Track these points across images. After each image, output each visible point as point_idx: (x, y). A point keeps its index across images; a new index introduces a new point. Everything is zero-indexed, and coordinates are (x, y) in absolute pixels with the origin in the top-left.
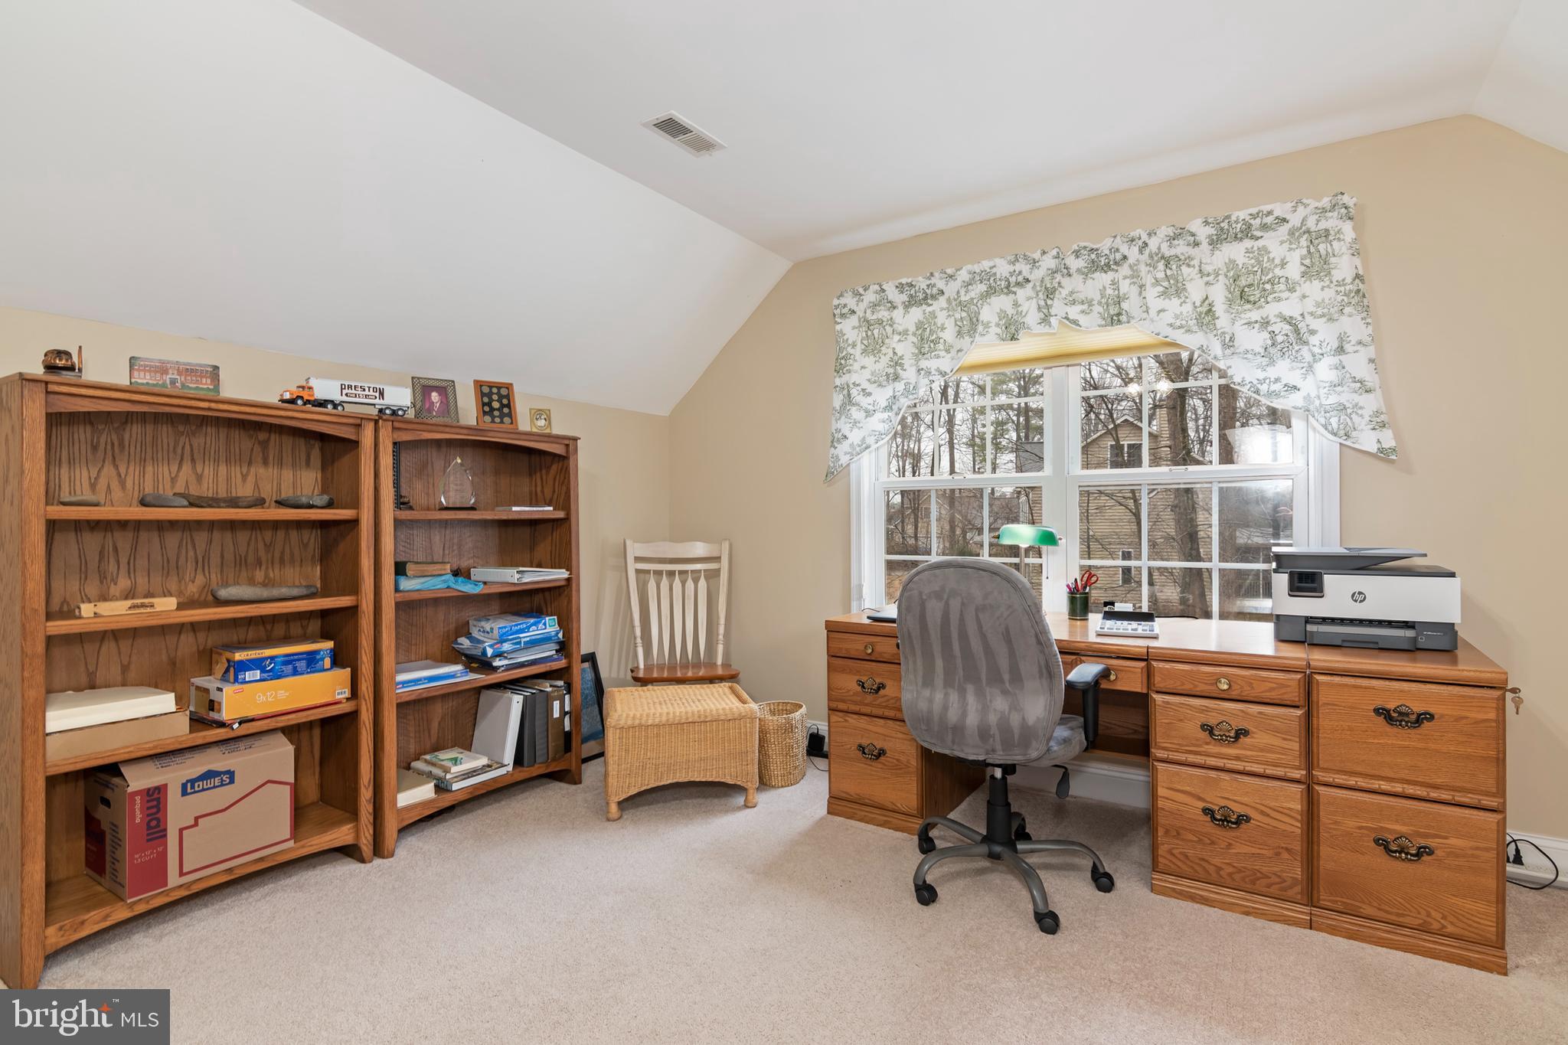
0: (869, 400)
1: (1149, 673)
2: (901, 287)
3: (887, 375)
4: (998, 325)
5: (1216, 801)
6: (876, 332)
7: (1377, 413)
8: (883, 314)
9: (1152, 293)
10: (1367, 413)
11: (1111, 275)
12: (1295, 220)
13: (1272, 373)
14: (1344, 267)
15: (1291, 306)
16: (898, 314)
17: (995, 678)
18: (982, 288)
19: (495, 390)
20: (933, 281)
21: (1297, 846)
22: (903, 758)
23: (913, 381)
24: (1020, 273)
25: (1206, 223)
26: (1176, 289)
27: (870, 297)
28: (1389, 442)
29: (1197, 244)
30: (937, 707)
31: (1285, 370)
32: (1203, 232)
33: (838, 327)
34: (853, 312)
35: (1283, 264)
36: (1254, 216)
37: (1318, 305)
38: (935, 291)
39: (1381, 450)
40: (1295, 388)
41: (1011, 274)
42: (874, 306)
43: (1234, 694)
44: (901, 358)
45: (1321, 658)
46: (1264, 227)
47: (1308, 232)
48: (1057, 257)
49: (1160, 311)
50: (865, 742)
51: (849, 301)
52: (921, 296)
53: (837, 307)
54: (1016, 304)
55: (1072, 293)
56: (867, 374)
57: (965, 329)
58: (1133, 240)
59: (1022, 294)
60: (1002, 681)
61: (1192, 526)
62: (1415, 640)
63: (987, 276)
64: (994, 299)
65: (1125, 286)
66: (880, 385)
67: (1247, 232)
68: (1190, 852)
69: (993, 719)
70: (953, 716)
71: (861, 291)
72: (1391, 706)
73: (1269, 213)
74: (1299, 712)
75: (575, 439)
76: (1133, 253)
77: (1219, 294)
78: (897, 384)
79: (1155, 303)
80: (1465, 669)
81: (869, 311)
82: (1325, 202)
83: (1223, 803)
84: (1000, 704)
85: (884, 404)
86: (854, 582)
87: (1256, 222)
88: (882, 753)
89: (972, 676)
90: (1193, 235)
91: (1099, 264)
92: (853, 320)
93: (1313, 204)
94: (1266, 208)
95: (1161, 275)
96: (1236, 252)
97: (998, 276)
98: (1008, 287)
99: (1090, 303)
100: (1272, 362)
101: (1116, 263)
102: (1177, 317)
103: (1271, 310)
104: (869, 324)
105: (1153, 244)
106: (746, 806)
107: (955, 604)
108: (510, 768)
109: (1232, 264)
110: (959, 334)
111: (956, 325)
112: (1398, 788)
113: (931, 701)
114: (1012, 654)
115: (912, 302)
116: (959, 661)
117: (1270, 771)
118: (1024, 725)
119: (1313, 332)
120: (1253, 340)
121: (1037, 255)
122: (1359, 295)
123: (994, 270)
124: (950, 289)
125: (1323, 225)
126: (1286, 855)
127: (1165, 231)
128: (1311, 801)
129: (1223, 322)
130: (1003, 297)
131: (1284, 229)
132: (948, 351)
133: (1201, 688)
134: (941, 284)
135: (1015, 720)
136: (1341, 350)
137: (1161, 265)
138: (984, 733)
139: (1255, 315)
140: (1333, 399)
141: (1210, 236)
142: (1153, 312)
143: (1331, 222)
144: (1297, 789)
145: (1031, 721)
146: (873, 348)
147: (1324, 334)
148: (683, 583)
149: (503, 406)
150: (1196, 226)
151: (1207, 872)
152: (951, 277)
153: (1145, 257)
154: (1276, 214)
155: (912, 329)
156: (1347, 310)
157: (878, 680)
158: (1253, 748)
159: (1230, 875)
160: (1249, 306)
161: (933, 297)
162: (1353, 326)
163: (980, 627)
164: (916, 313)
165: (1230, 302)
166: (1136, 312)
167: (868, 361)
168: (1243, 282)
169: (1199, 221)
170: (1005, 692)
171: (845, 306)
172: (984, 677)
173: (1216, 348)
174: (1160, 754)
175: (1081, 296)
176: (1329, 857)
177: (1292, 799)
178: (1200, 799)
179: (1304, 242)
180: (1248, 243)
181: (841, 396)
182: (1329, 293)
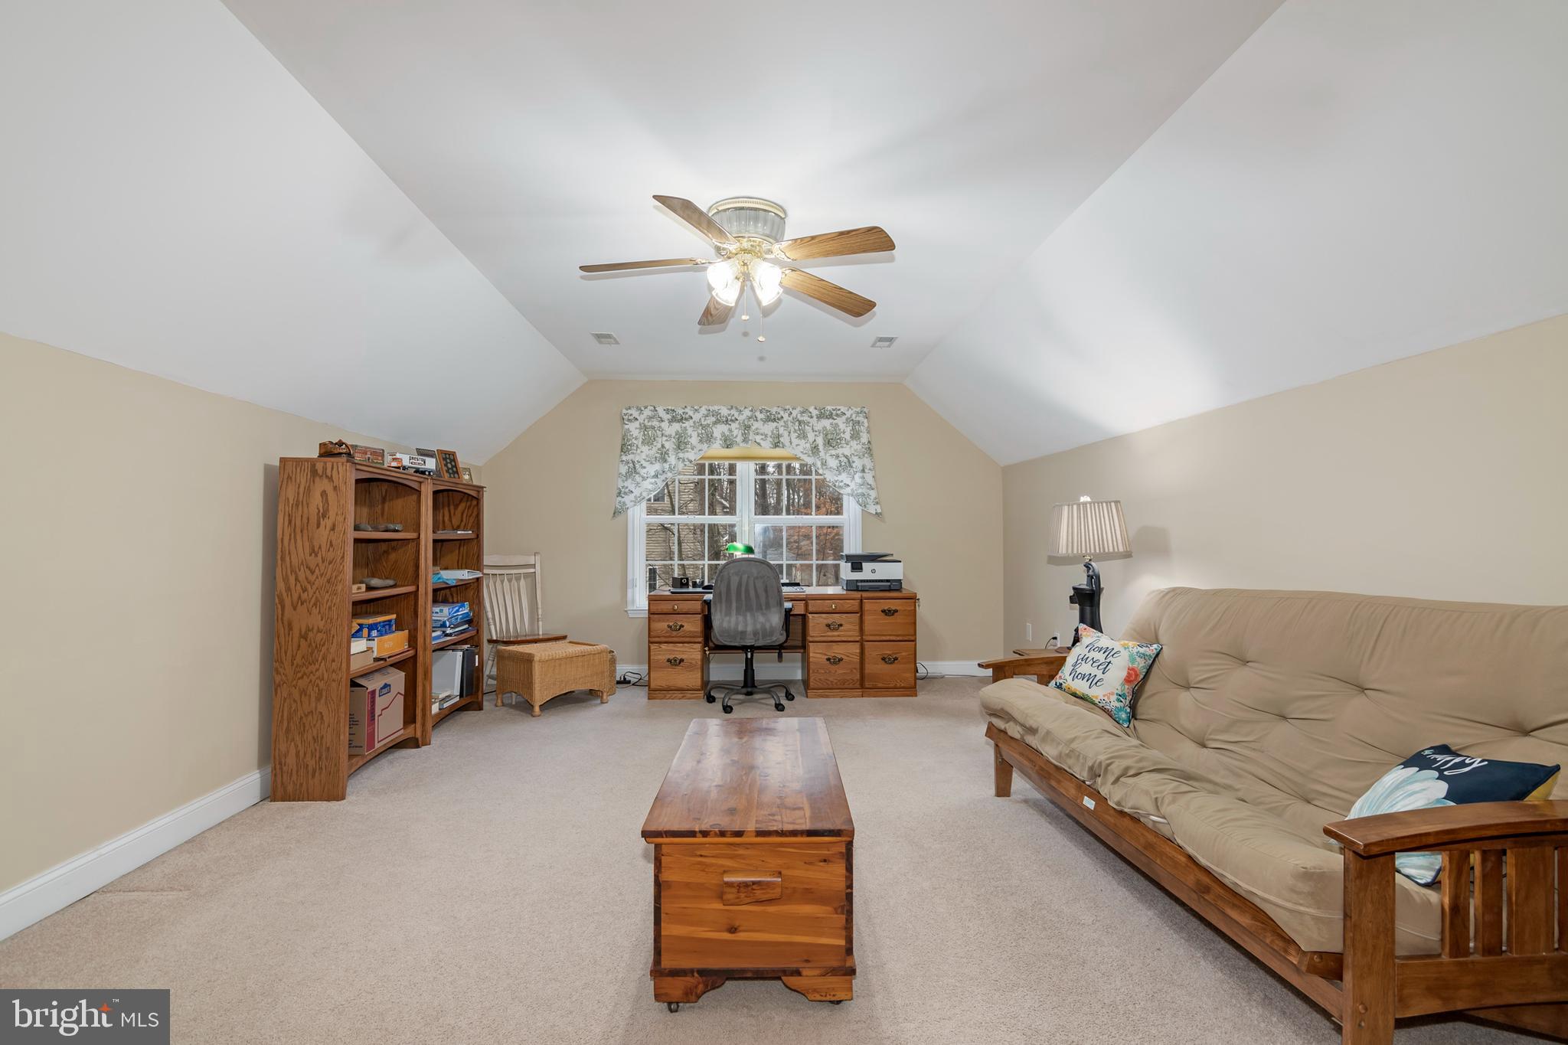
0: (645, 471)
1: (806, 605)
2: (667, 411)
3: (656, 458)
4: (721, 439)
5: (831, 654)
6: (650, 432)
7: (876, 498)
8: (655, 423)
9: (794, 435)
10: (872, 498)
11: (775, 424)
12: (848, 414)
13: (840, 478)
14: (864, 438)
15: (847, 451)
16: (665, 425)
17: (759, 608)
18: (714, 419)
19: (448, 456)
20: (686, 410)
21: (858, 666)
22: (694, 662)
23: (673, 463)
24: (733, 415)
25: (816, 409)
26: (803, 435)
27: (647, 412)
28: (879, 511)
29: (812, 417)
30: (733, 625)
31: (844, 477)
32: (815, 413)
33: (626, 427)
34: (637, 419)
35: (844, 433)
36: (834, 410)
37: (855, 451)
38: (687, 416)
39: (876, 513)
40: (848, 485)
41: (729, 415)
42: (650, 418)
43: (837, 611)
44: (668, 450)
45: (865, 594)
46: (837, 415)
47: (852, 420)
48: (752, 411)
49: (797, 445)
50: (671, 657)
51: (635, 413)
52: (679, 417)
53: (625, 415)
54: (730, 431)
55: (757, 429)
56: (644, 456)
57: (704, 439)
58: (786, 410)
59: (734, 426)
60: (762, 609)
61: (717, 546)
62: (890, 586)
63: (716, 414)
64: (718, 426)
65: (781, 430)
66: (651, 463)
67: (830, 416)
68: (822, 678)
69: (759, 626)
70: (740, 628)
71: (643, 409)
72: (886, 608)
73: (839, 410)
74: (858, 615)
75: (483, 487)
76: (786, 416)
77: (820, 441)
78: (665, 464)
79: (795, 441)
80: (904, 593)
81: (646, 421)
82: (858, 410)
83: (833, 655)
84: (761, 619)
85: (653, 474)
86: (630, 577)
87: (834, 412)
88: (682, 660)
89: (749, 608)
90: (810, 413)
91: (770, 418)
92: (637, 424)
93: (855, 409)
94: (838, 408)
95: (797, 428)
96: (826, 423)
97: (722, 414)
98: (727, 421)
99: (766, 436)
100: (840, 474)
101: (778, 419)
102: (804, 449)
103: (840, 451)
104: (646, 428)
105: (795, 413)
106: (602, 703)
107: (745, 577)
108: (458, 699)
109: (825, 428)
110: (701, 441)
111: (698, 436)
112: (888, 638)
113: (729, 622)
114: (767, 597)
115: (673, 420)
116: (744, 603)
117: (850, 639)
118: (771, 627)
119: (853, 462)
120: (833, 463)
121: (742, 409)
122: (869, 450)
123: (720, 411)
124: (696, 417)
125: (858, 419)
126: (854, 671)
127: (799, 409)
128: (862, 648)
129: (822, 454)
130: (723, 425)
131: (844, 418)
132: (693, 449)
133: (827, 609)
134: (691, 413)
135: (768, 626)
136: (863, 471)
137: (797, 424)
138: (755, 633)
139: (833, 452)
140: (860, 491)
141: (817, 415)
142: (794, 445)
143: (861, 418)
144: (858, 645)
145: (774, 625)
146: (648, 441)
147: (858, 463)
148: (502, 582)
149: (453, 467)
150: (812, 409)
151: (827, 684)
152: (696, 410)
153: (791, 419)
154: (842, 410)
155: (674, 434)
156: (866, 455)
157: (680, 624)
158: (845, 631)
159: (836, 683)
160: (831, 448)
161: (686, 419)
162: (867, 461)
163: (755, 587)
164: (676, 426)
165: (824, 445)
166: (787, 444)
167: (645, 449)
168: (829, 437)
169: (813, 407)
170: (763, 614)
171: (631, 415)
172: (755, 607)
173: (819, 464)
174: (811, 639)
175: (761, 431)
176: (869, 668)
177: (855, 649)
178: (826, 655)
179: (851, 424)
180: (831, 421)
181: (627, 467)
182: (859, 447)
